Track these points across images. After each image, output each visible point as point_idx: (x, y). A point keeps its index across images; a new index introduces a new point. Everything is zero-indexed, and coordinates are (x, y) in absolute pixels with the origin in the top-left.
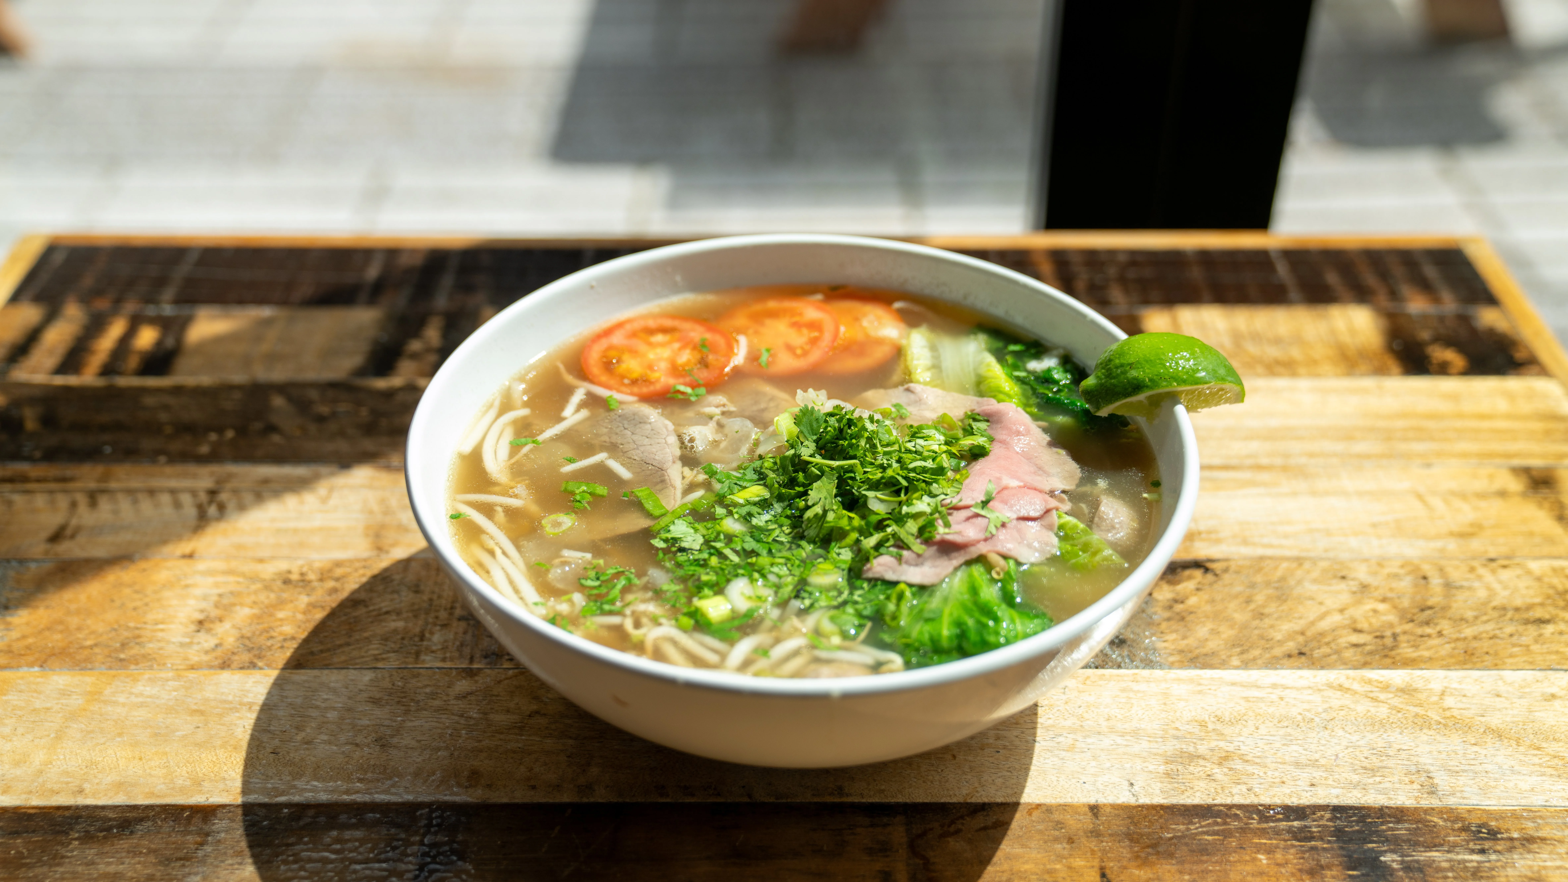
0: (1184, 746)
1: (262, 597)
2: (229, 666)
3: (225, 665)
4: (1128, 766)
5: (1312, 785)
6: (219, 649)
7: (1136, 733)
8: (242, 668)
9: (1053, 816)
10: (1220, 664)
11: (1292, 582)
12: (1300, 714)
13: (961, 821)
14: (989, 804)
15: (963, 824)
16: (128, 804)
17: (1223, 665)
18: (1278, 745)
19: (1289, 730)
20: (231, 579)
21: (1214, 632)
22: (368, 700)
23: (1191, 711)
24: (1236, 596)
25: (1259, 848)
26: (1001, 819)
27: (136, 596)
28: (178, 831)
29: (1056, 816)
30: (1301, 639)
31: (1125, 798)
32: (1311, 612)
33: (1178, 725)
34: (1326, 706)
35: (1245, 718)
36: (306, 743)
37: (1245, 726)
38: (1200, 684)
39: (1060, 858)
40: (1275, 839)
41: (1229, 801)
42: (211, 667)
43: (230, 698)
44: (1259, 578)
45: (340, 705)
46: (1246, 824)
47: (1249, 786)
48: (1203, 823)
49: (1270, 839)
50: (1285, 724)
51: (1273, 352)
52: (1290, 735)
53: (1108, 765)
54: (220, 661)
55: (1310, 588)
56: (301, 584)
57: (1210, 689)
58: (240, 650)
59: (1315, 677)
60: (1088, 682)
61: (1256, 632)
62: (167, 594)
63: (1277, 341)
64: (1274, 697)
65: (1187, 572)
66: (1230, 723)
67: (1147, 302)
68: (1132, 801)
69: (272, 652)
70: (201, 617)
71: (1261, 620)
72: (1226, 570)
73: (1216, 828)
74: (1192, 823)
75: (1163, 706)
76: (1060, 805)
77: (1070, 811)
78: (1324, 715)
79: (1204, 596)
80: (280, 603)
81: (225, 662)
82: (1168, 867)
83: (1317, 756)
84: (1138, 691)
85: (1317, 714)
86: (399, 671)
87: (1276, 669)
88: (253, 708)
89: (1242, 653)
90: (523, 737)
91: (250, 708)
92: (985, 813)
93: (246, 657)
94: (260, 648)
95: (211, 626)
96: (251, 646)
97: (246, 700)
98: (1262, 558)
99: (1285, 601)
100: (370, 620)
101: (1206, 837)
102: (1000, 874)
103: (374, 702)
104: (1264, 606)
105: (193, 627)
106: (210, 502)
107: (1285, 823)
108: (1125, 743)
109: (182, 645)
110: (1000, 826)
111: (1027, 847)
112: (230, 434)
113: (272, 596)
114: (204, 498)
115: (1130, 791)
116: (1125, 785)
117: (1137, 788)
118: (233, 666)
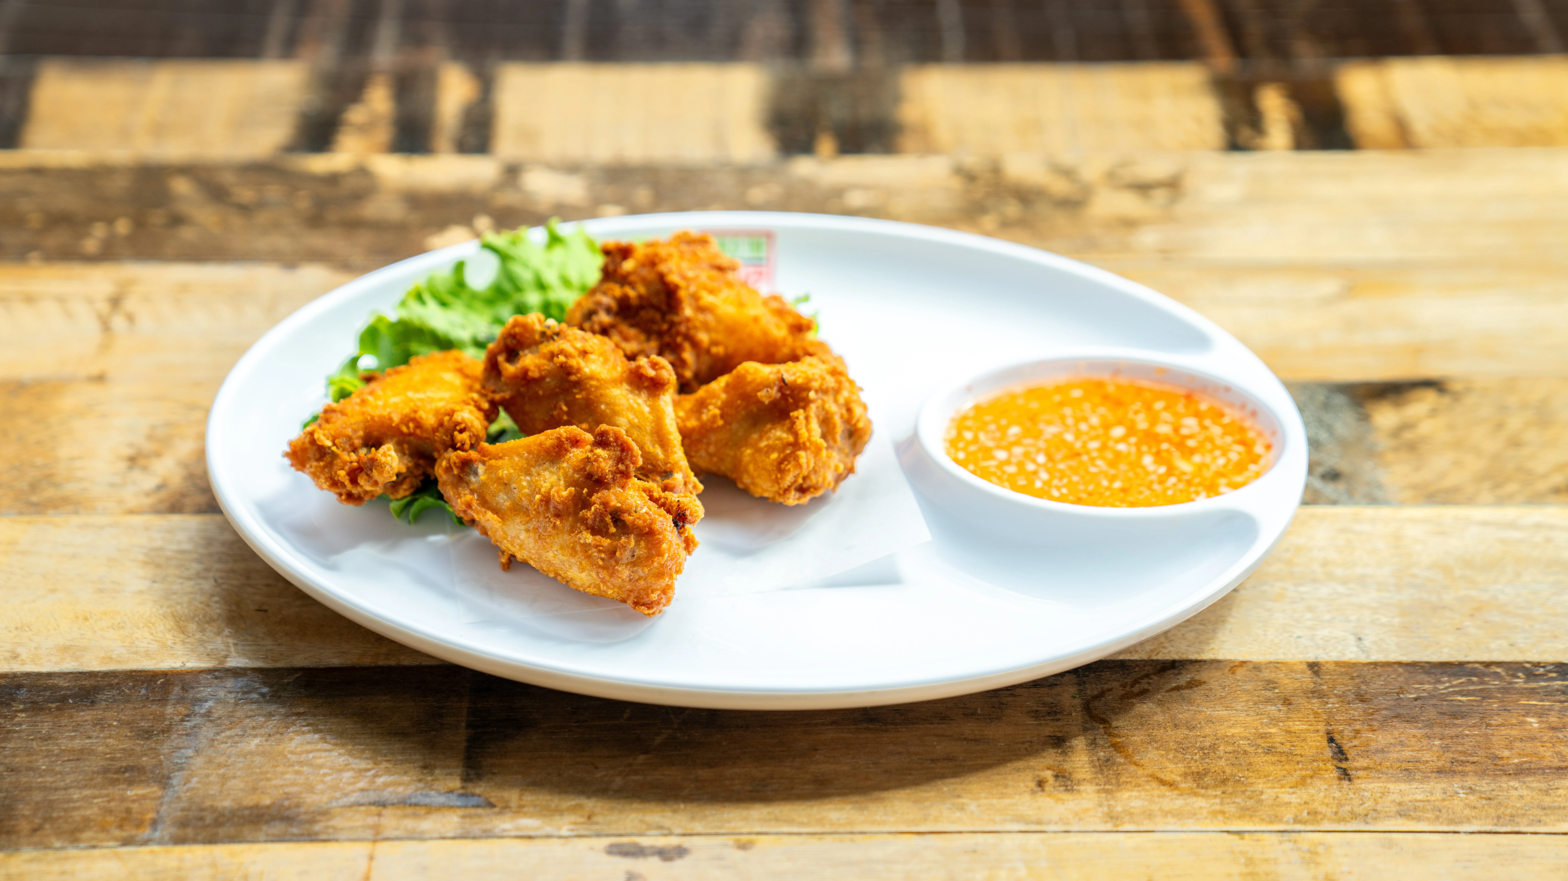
0: (1425, 596)
2: (180, 510)
3: (176, 508)
4: (1353, 618)
6: (163, 490)
7: (1361, 581)
8: (200, 512)
9: (1262, 675)
11: (1557, 405)
13: (1146, 680)
14: (1180, 661)
15: (1149, 683)
16: (80, 671)
17: (1470, 501)
18: (1546, 594)
19: (1560, 576)
20: (162, 406)
21: (1457, 463)
23: (1431, 554)
24: (1483, 421)
25: (1528, 711)
26: (1197, 678)
27: (38, 427)
28: (153, 701)
29: (1266, 674)
31: (1352, 654)
33: (1415, 571)
35: (1502, 562)
37: (1502, 572)
38: (1441, 524)
39: (1274, 721)
40: (1548, 701)
41: (1486, 658)
42: (157, 511)
44: (1512, 400)
46: (1510, 683)
47: (1511, 641)
48: (1455, 683)
49: (1542, 700)
50: (1556, 569)
53: (1327, 617)
54: (170, 504)
57: (1454, 530)
58: (191, 491)
61: (1511, 463)
62: (78, 424)
63: (1525, 105)
64: (1538, 538)
65: (1416, 393)
66: (1482, 568)
68: (1362, 658)
70: (130, 451)
71: (1518, 448)
72: (1469, 390)
73: (1472, 688)
74: (1439, 682)
75: (1394, 549)
76: (1270, 663)
77: (1283, 669)
79: (1442, 421)
81: (174, 506)
82: (1414, 731)
84: (1361, 533)
87: (1541, 505)
88: (222, 559)
89: (1495, 487)
91: (219, 559)
92: (1176, 672)
95: (148, 462)
98: (1514, 378)
99: (1549, 426)
101: (1459, 698)
102: (1201, 739)
104: (1520, 433)
105: (123, 465)
106: (114, 312)
107: (1560, 683)
108: (1348, 592)
109: (112, 485)
110: (1197, 686)
111: (1232, 709)
112: (122, 227)
114: (104, 307)
115: (1358, 646)
116: (1352, 640)
117: (1366, 643)
118: (185, 510)
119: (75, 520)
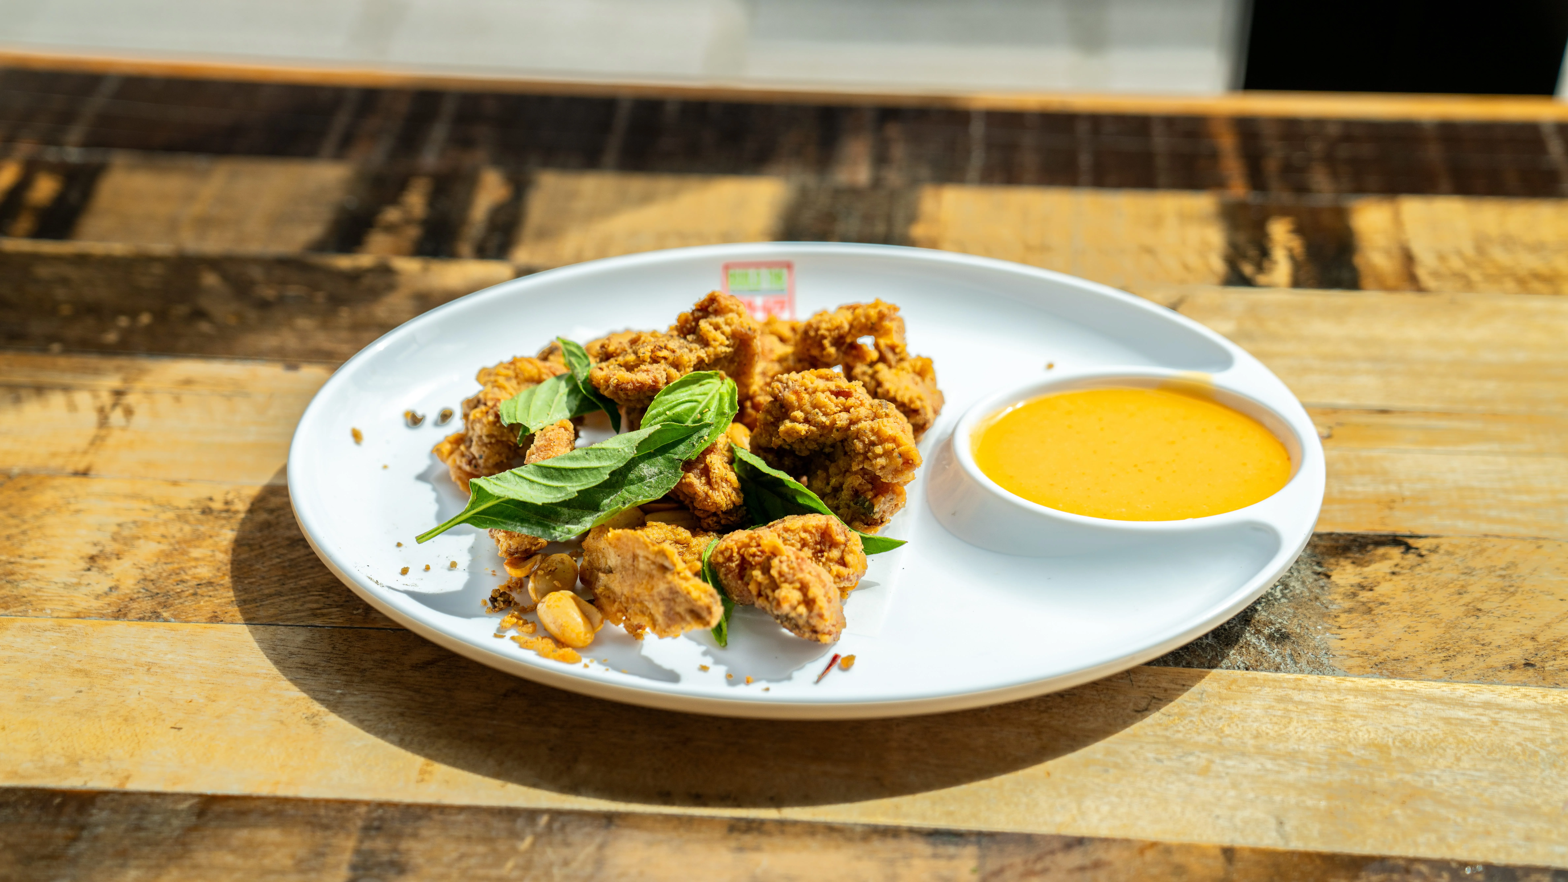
0: (1356, 778)
1: (174, 529)
2: (125, 615)
3: (120, 614)
4: (1278, 798)
5: (1529, 839)
6: (115, 594)
7: (1292, 757)
8: (140, 619)
9: (1171, 859)
10: (1415, 672)
11: (1525, 570)
12: (1519, 744)
13: (1050, 857)
14: (1089, 838)
15: (1053, 861)
17: (1419, 674)
18: (1484, 783)
19: (1502, 765)
20: (136, 505)
21: (1411, 630)
22: (300, 665)
23: (1369, 732)
24: (1446, 585)
26: (1103, 858)
27: (12, 522)
28: (44, 822)
29: (1177, 858)
30: (1530, 645)
31: (1270, 840)
32: (1548, 610)
33: (1350, 749)
34: (1556, 736)
35: (1442, 745)
36: (218, 717)
37: (1441, 756)
38: (1384, 698)
41: (1411, 853)
42: (102, 616)
43: (124, 656)
44: (1478, 563)
45: (264, 671)
47: (1440, 835)
50: (1498, 756)
51: (1529, 262)
52: (1503, 771)
53: (1251, 795)
54: (115, 609)
55: (1548, 578)
56: (224, 515)
57: (1398, 705)
58: (140, 595)
59: (1544, 696)
60: (1234, 687)
61: (1469, 633)
62: (51, 520)
63: (1537, 248)
64: (1484, 719)
65: (1381, 550)
66: (1421, 751)
67: (1361, 189)
68: (1280, 845)
69: (181, 601)
70: (94, 551)
71: (1478, 617)
72: (1434, 550)
75: (1332, 724)
76: (1183, 845)
77: (1195, 853)
78: (1552, 748)
79: (1401, 582)
80: (198, 538)
81: (120, 610)
83: (1538, 801)
84: (1301, 702)
85: (1544, 746)
86: (342, 630)
87: (1492, 683)
88: (151, 670)
89: (1447, 659)
90: (495, 722)
91: (149, 669)
92: (1081, 850)
93: (148, 605)
94: (166, 594)
95: (106, 563)
96: (156, 591)
97: (144, 659)
98: (1486, 536)
99: (1513, 594)
100: (309, 565)
103: (307, 669)
104: (1482, 600)
105: (83, 564)
106: (115, 405)
108: (1277, 768)
109: (66, 586)
110: (1101, 867)
112: (145, 319)
113: (187, 528)
114: (107, 400)
115: (1278, 831)
116: (1272, 823)
117: (1288, 828)
118: (130, 616)
119: (20, 622)
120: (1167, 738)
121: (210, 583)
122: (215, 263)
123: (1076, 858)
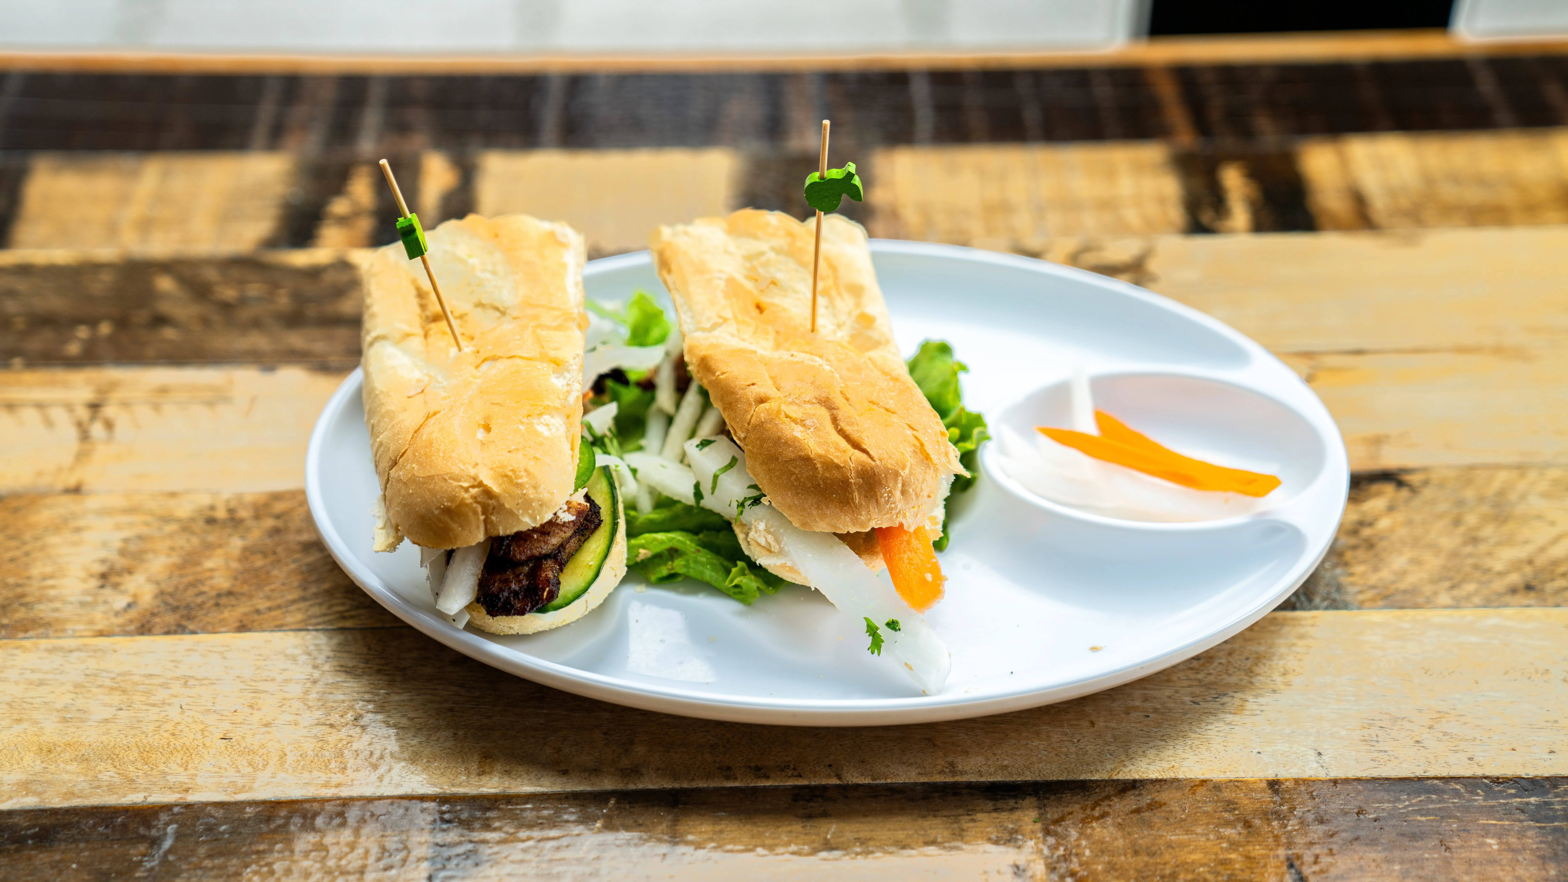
0: (1384, 706)
1: (181, 541)
2: (150, 630)
3: (144, 629)
4: (1313, 731)
5: (1552, 752)
6: (134, 610)
8: (168, 633)
9: (1222, 795)
10: (1424, 602)
11: (1513, 497)
12: (1532, 664)
13: (1107, 802)
14: (1141, 781)
15: (1110, 806)
16: (41, 808)
17: (1428, 603)
18: (1505, 703)
19: (1518, 684)
20: (137, 519)
21: (1416, 562)
22: (338, 668)
24: (1440, 516)
25: (1487, 831)
26: (1157, 799)
27: (13, 544)
28: (113, 840)
29: (1227, 794)
30: (1528, 569)
31: (1312, 770)
32: (1540, 534)
35: (1460, 669)
36: (266, 725)
37: (1460, 680)
38: (1399, 628)
39: (1234, 846)
40: (1508, 820)
42: (126, 632)
43: (157, 671)
45: (303, 677)
46: (1469, 801)
47: (1470, 755)
48: (1414, 801)
49: (1501, 819)
50: (1513, 676)
51: (1475, 194)
52: (1520, 690)
53: (1287, 730)
54: (137, 624)
55: (1536, 504)
56: (231, 523)
57: (1413, 634)
58: (161, 609)
59: (1548, 616)
61: (1470, 561)
62: (53, 540)
63: (1482, 181)
64: (1496, 642)
65: (1375, 487)
66: (1441, 676)
67: (1304, 130)
68: (1322, 775)
69: (204, 612)
70: (99, 568)
71: (1475, 545)
72: (1426, 483)
73: (1431, 806)
74: (1398, 800)
76: (1231, 781)
77: (1244, 788)
79: (1399, 516)
80: (207, 549)
81: (143, 625)
82: (1373, 855)
83: (1556, 716)
85: (1554, 663)
87: (1498, 607)
88: (189, 683)
89: (1453, 587)
90: (545, 711)
91: (186, 683)
92: (1137, 793)
94: (188, 607)
95: (119, 580)
96: (175, 604)
97: (178, 673)
98: (1472, 468)
99: (1505, 521)
101: (1419, 818)
102: (1161, 867)
103: (346, 672)
104: (1477, 529)
105: (94, 582)
106: (93, 418)
107: (1519, 800)
109: (83, 604)
110: (1157, 808)
111: (1193, 832)
112: (105, 329)
113: (194, 540)
114: (83, 413)
115: (1318, 762)
116: (1312, 755)
117: (1326, 758)
118: (155, 630)
119: (44, 643)
120: (1200, 681)
121: (230, 593)
122: (168, 267)
123: (1130, 801)
